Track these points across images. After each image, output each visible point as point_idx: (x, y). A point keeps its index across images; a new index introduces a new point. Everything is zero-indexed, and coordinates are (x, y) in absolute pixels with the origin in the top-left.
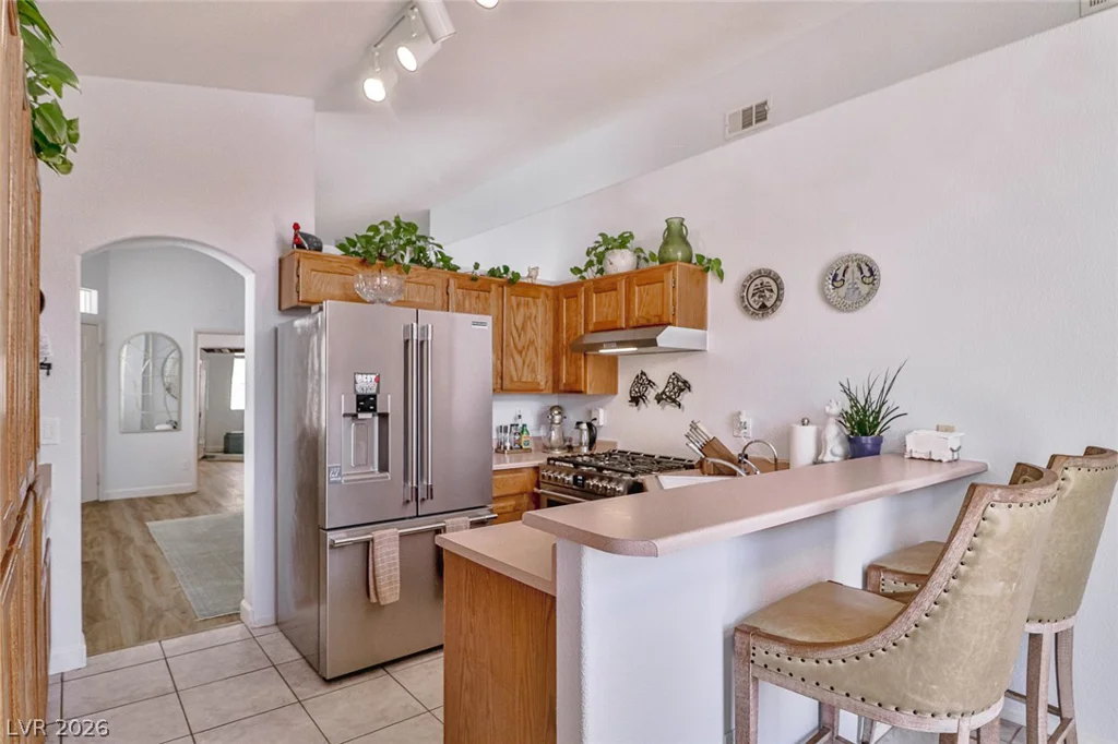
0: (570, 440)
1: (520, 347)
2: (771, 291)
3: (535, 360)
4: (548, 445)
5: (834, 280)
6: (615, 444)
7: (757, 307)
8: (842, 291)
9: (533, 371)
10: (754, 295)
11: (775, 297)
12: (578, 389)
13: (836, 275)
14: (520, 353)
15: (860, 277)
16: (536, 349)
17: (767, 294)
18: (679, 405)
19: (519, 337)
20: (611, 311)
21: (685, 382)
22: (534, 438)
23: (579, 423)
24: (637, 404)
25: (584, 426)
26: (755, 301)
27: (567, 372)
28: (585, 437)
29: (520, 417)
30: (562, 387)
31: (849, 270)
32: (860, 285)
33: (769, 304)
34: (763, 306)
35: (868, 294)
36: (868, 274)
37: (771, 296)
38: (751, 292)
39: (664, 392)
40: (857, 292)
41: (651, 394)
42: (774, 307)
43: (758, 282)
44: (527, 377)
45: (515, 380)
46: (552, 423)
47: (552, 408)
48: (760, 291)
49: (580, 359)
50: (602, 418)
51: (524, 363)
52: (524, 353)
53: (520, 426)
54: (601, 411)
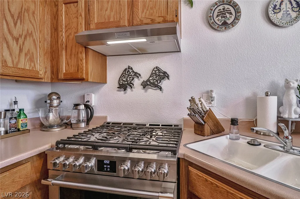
0: (68, 118)
1: (15, 33)
2: (231, 13)
3: (33, 49)
4: (46, 123)
5: (274, 8)
6: (106, 118)
7: (220, 24)
8: (280, 15)
9: (31, 60)
10: (218, 16)
11: (233, 17)
12: (79, 77)
13: (276, 6)
14: (17, 40)
15: (291, 7)
16: (34, 41)
17: (228, 15)
18: (161, 89)
19: (15, 24)
20: (112, 14)
21: (165, 73)
22: (31, 119)
23: (76, 105)
24: (125, 90)
25: (82, 107)
26: (218, 20)
27: (68, 64)
28: (83, 115)
29: (16, 103)
30: (61, 76)
31: (284, 3)
32: (290, 11)
33: (229, 22)
34: (225, 24)
35: (296, 18)
36: (295, 6)
37: (231, 17)
38: (216, 14)
39: (148, 80)
40: (289, 16)
41: (137, 82)
42: (233, 24)
43: (221, 7)
44: (24, 64)
45: (10, 64)
46: (51, 106)
47: (50, 95)
48: (222, 13)
49: (81, 53)
50: (94, 100)
51: (21, 50)
52: (21, 41)
53: (17, 110)
54: (93, 95)
